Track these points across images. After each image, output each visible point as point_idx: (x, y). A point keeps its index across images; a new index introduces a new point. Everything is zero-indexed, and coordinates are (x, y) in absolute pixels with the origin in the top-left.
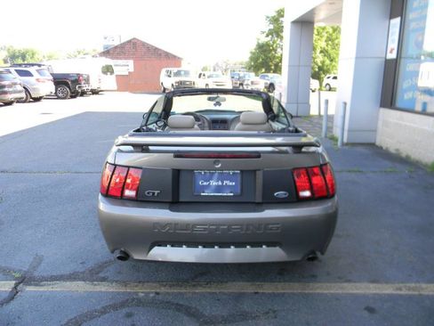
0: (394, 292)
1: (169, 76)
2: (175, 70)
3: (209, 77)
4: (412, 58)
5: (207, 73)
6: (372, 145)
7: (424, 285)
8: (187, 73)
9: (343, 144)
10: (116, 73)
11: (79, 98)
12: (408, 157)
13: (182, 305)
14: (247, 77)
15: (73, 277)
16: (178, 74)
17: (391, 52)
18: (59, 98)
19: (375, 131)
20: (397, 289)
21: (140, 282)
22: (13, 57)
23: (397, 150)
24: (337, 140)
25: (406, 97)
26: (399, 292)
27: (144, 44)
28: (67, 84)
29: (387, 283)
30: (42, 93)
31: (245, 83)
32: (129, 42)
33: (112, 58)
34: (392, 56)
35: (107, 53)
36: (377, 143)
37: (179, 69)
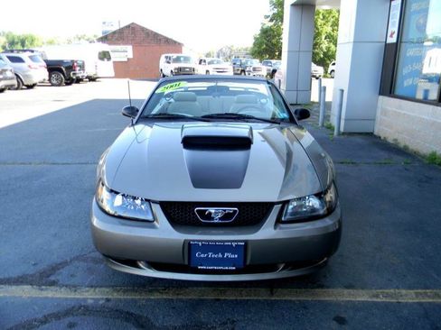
0: (369, 300)
1: (168, 63)
2: (174, 56)
3: (209, 63)
4: (412, 42)
5: (208, 60)
6: (370, 135)
7: (404, 292)
8: (187, 59)
9: (339, 134)
10: (113, 59)
11: (74, 85)
12: (406, 148)
13: (132, 314)
14: (249, 63)
15: (20, 281)
16: (177, 60)
17: (391, 36)
18: (53, 85)
19: (374, 120)
20: (374, 296)
21: (92, 287)
22: (12, 43)
23: (395, 140)
24: (333, 130)
25: (405, 84)
26: (375, 300)
27: (143, 29)
28: (61, 71)
29: (363, 289)
30: (35, 80)
31: (248, 69)
32: (128, 27)
33: (110, 44)
34: (393, 40)
35: (105, 38)
36: (376, 133)
37: (179, 55)
